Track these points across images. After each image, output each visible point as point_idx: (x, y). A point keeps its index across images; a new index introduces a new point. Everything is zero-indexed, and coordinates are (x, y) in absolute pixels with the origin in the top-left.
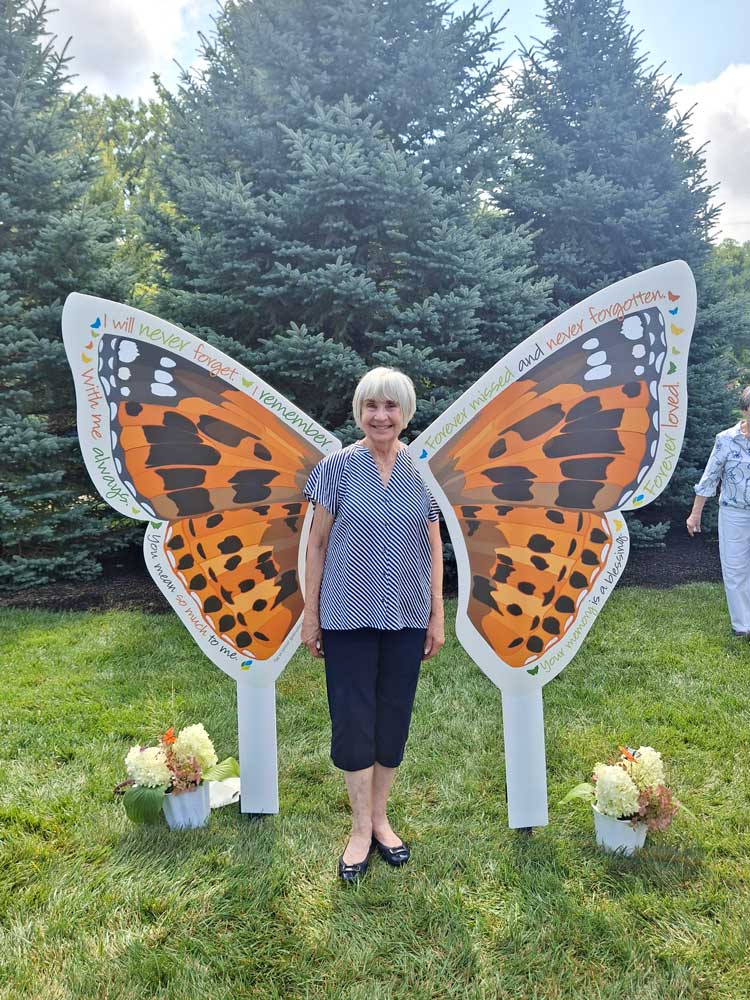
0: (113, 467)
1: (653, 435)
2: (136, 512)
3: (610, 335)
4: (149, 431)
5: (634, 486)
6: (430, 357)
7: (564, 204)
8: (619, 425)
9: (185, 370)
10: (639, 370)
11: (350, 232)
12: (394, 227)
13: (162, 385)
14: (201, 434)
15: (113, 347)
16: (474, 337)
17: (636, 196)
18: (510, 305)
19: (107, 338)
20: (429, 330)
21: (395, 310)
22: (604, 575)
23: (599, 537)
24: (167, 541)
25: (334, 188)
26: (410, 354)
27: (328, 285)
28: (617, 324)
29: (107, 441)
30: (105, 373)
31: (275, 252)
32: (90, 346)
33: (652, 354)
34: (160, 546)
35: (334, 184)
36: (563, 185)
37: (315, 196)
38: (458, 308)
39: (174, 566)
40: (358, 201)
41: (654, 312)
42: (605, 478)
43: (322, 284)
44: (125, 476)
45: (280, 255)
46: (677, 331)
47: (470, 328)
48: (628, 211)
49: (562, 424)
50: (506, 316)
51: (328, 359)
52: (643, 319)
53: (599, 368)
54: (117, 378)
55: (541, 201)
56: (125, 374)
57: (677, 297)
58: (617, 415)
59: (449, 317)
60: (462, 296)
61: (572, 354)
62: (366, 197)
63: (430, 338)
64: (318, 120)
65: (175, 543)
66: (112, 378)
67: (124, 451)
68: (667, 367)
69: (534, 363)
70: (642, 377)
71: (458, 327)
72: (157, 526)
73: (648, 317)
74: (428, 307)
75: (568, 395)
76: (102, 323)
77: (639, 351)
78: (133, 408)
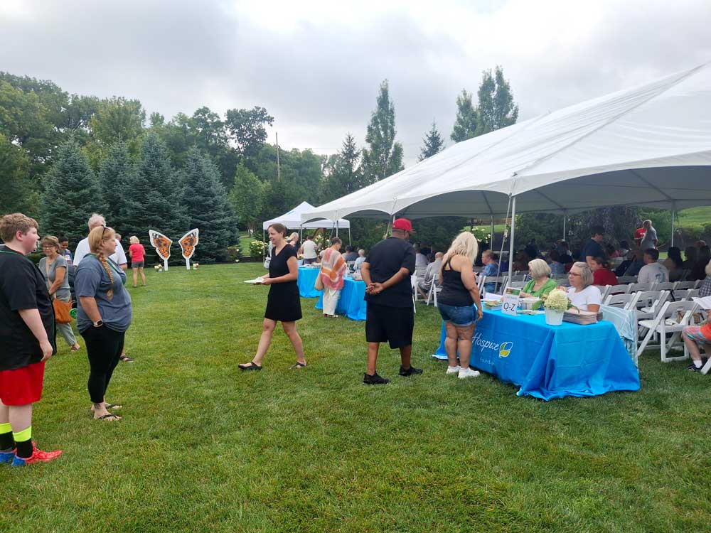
7: (194, 200)
9: (160, 236)
12: (165, 210)
25: (155, 204)
34: (158, 250)
37: (152, 205)
40: (158, 206)
44: (155, 245)
48: (206, 202)
56: (154, 236)
61: (190, 235)
71: (176, 225)
74: (171, 222)
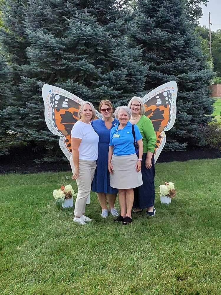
0: (53, 123)
1: (170, 116)
2: (57, 134)
3: (161, 95)
4: (61, 115)
5: (167, 126)
6: (112, 90)
7: (152, 39)
8: (163, 114)
9: (70, 102)
10: (167, 103)
11: (86, 50)
12: (100, 50)
13: (65, 105)
14: (73, 116)
15: (54, 96)
16: (125, 83)
17: (175, 37)
18: (136, 73)
19: (53, 94)
20: (111, 81)
21: (101, 75)
22: (161, 145)
23: (160, 137)
24: (65, 140)
25: (82, 38)
26: (106, 89)
27: (79, 67)
28: (162, 93)
29: (52, 117)
30: (52, 102)
31: (62, 56)
32: (49, 96)
33: (169, 99)
34: (63, 142)
35: (82, 37)
36: (152, 33)
37: (76, 39)
38: (120, 74)
39: (66, 146)
40: (89, 41)
41: (169, 91)
42: (161, 124)
43: (77, 66)
44: (55, 126)
45: (64, 57)
46: (174, 95)
47: (124, 80)
48: (172, 42)
49: (152, 113)
50: (135, 76)
51: (80, 91)
52: (167, 92)
53: (159, 102)
54: (54, 103)
55: (145, 37)
56: (56, 102)
57: (174, 88)
58: (163, 112)
59: (118, 77)
60: (121, 71)
61: (154, 99)
62: (91, 40)
63: (112, 83)
64: (77, 16)
65: (67, 141)
66: (53, 103)
67: (55, 120)
68: (172, 102)
69: (146, 101)
70: (167, 104)
71: (120, 80)
72: (62, 137)
73: (168, 92)
74: (111, 74)
75: (153, 108)
76: (52, 91)
77: (167, 99)
78: (58, 110)
